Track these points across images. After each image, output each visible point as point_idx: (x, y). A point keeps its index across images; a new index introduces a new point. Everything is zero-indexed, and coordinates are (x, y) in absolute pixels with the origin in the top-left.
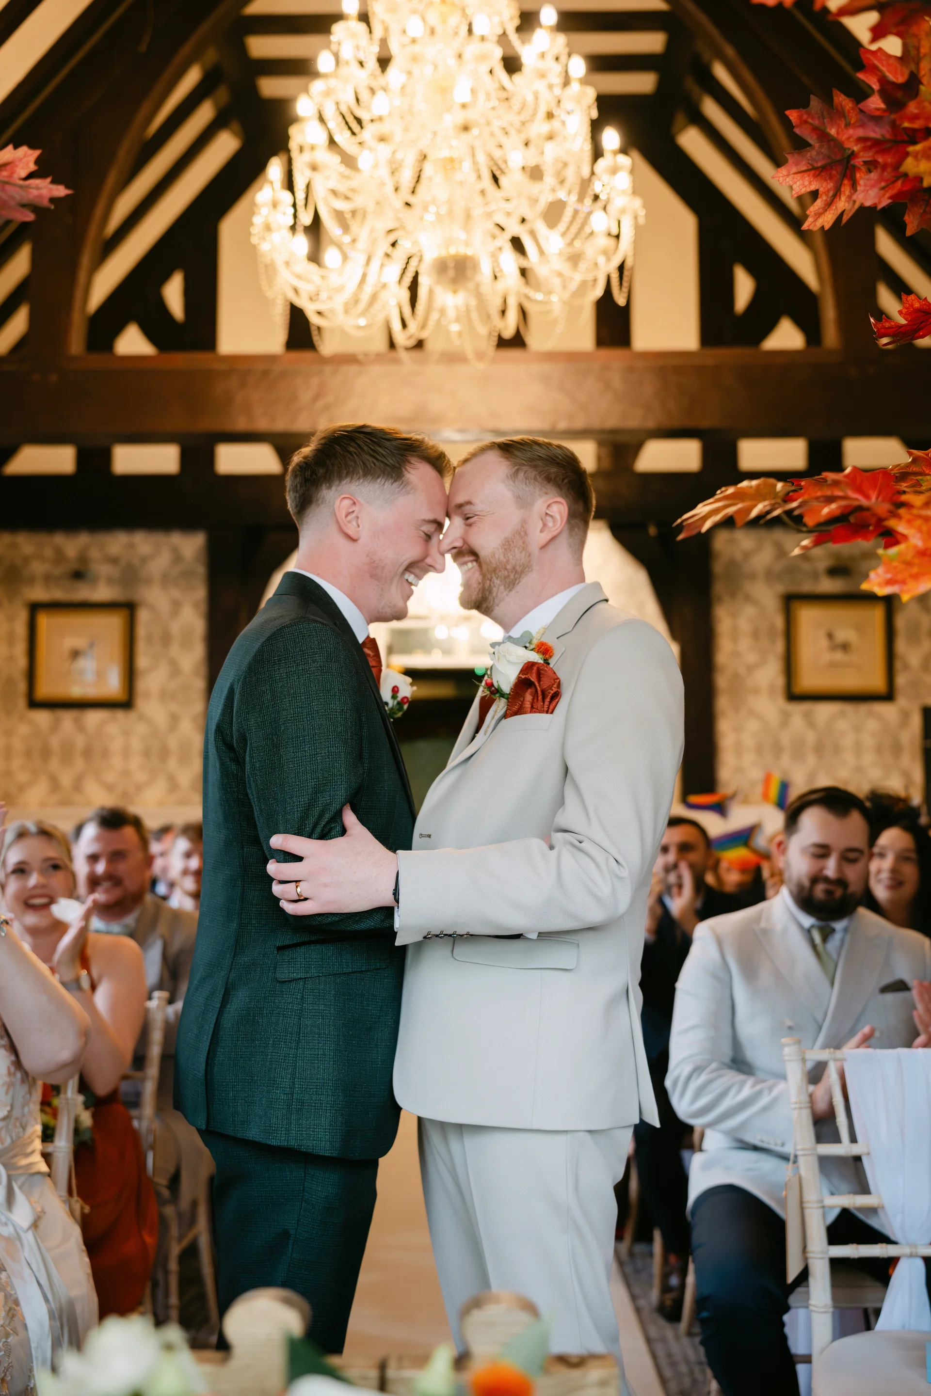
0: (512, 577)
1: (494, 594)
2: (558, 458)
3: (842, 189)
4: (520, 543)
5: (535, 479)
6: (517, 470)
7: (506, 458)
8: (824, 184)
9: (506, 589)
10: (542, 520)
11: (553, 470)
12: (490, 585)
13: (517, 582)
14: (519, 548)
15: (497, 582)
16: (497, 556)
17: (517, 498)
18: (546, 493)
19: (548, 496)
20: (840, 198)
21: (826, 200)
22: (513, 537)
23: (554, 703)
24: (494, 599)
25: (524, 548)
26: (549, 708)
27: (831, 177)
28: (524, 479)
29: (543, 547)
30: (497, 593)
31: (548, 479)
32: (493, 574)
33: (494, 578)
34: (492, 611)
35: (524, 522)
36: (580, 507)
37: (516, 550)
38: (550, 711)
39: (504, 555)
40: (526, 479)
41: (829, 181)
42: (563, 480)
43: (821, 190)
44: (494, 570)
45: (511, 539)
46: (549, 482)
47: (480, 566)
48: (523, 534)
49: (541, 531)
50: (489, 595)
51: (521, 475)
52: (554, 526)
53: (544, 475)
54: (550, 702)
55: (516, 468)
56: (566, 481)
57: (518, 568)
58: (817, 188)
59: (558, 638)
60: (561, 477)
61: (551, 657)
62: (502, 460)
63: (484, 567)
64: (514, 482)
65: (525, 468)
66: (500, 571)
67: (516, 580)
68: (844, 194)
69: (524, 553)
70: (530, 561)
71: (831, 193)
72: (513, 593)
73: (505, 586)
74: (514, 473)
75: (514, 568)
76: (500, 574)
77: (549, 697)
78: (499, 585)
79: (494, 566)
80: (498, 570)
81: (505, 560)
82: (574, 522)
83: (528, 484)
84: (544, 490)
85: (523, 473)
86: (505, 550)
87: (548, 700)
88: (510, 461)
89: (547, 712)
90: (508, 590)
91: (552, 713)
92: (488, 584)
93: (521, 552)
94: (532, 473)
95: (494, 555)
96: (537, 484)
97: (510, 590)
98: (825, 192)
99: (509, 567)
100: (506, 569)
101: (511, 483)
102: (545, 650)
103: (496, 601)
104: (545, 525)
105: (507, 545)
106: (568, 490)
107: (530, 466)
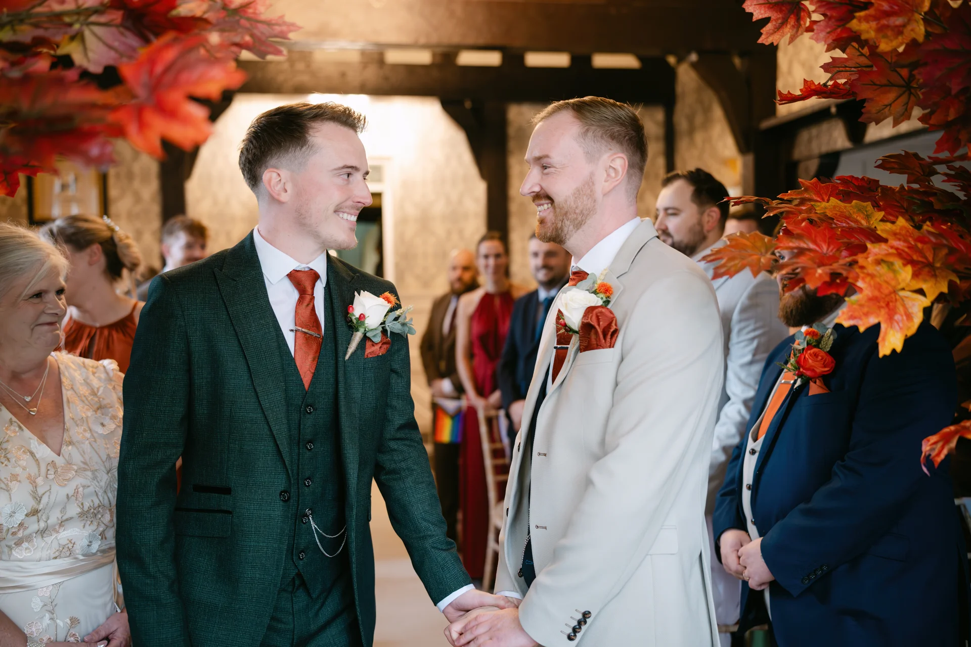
0: (580, 219)
1: (566, 232)
2: (620, 118)
3: (789, 21)
4: (589, 191)
5: (602, 137)
6: (587, 130)
7: (578, 118)
8: (775, 14)
9: (574, 228)
10: (606, 171)
11: (617, 128)
12: (562, 225)
13: (583, 223)
14: (587, 196)
15: (567, 223)
16: (568, 203)
17: (587, 153)
18: (610, 149)
19: (612, 152)
20: (787, 26)
21: (775, 25)
22: (583, 187)
23: (614, 339)
24: (565, 235)
25: (591, 195)
26: (611, 343)
27: (781, 11)
28: (593, 137)
29: (605, 195)
30: (568, 231)
31: (613, 137)
32: (565, 217)
33: (565, 219)
34: (565, 243)
35: (592, 175)
36: (637, 159)
37: (585, 198)
38: (611, 346)
39: (575, 201)
40: (594, 137)
41: (779, 13)
42: (625, 137)
43: (773, 18)
44: (566, 214)
45: (581, 188)
46: (613, 140)
47: (554, 208)
48: (591, 184)
49: (606, 181)
50: (561, 232)
51: (590, 134)
52: (616, 176)
53: (609, 134)
54: (611, 338)
55: (586, 128)
56: (627, 138)
57: (584, 212)
58: (770, 16)
59: (618, 278)
60: (623, 135)
61: (611, 294)
62: (575, 120)
63: (558, 210)
64: (584, 140)
65: (593, 128)
66: (570, 214)
67: (583, 221)
68: (790, 24)
69: (590, 200)
70: (594, 206)
71: (780, 21)
72: (580, 231)
73: (574, 226)
74: (584, 132)
75: (582, 211)
76: (570, 217)
77: (610, 333)
78: (569, 226)
79: (566, 210)
80: (569, 214)
81: (575, 206)
82: (631, 171)
83: (596, 142)
84: (609, 147)
85: (592, 132)
86: (576, 198)
87: (609, 337)
88: (582, 122)
89: (610, 347)
90: (576, 229)
91: (613, 347)
92: (560, 225)
93: (588, 199)
94: (599, 132)
95: (566, 202)
96: (603, 141)
97: (578, 229)
98: (775, 20)
99: (577, 211)
100: (575, 213)
101: (582, 140)
102: (605, 290)
103: (568, 237)
104: (608, 175)
105: (578, 193)
106: (628, 146)
107: (598, 126)
